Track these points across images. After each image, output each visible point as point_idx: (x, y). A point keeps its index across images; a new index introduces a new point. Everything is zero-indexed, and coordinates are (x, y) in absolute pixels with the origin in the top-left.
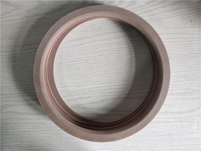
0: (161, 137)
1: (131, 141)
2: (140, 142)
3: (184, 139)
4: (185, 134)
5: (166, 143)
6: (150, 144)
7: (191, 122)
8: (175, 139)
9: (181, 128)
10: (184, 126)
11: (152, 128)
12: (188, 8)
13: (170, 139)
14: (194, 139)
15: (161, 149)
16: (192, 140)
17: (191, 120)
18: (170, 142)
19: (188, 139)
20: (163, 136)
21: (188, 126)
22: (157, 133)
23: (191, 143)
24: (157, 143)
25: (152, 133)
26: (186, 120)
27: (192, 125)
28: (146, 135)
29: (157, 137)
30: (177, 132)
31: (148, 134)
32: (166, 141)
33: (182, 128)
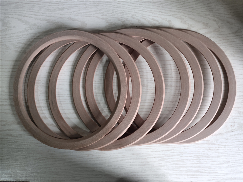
0: (189, 157)
1: (160, 159)
2: (169, 161)
3: (211, 161)
4: (212, 156)
5: (193, 163)
6: (178, 164)
7: (219, 145)
8: (202, 160)
9: (208, 150)
10: (211, 149)
11: (181, 148)
12: (219, 38)
13: (198, 160)
14: (221, 162)
15: (188, 169)
16: (219, 162)
17: (219, 143)
18: (198, 163)
19: (215, 161)
20: (191, 157)
21: (215, 149)
22: (185, 154)
23: (218, 165)
24: (185, 163)
25: (180, 153)
26: (213, 143)
27: (219, 148)
28: (174, 155)
29: (184, 157)
30: (204, 154)
31: (177, 154)
32: (194, 162)
33: (210, 150)
